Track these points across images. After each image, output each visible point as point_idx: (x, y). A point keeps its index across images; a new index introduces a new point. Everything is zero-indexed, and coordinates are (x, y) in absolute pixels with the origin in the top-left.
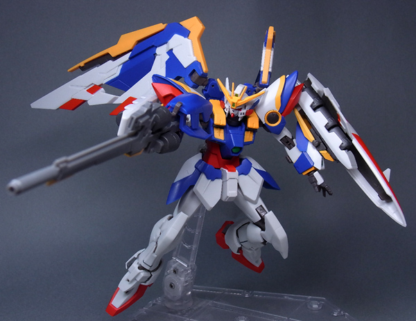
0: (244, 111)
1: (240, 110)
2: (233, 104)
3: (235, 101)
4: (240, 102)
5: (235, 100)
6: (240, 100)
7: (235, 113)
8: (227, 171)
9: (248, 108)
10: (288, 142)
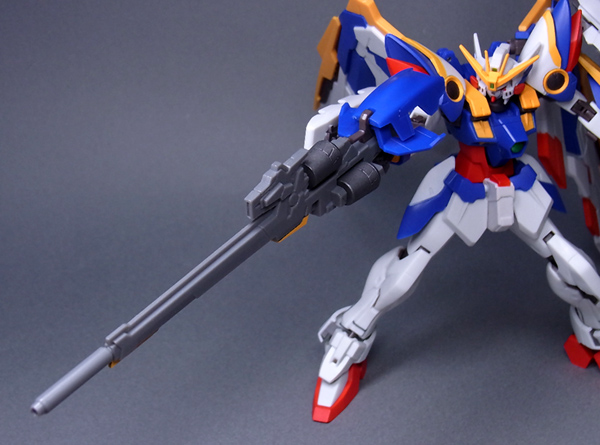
0: (510, 89)
1: (504, 89)
2: (492, 85)
3: (494, 81)
4: (500, 80)
5: (493, 78)
6: (502, 75)
7: (497, 95)
8: (496, 185)
9: (515, 84)
10: (583, 108)
